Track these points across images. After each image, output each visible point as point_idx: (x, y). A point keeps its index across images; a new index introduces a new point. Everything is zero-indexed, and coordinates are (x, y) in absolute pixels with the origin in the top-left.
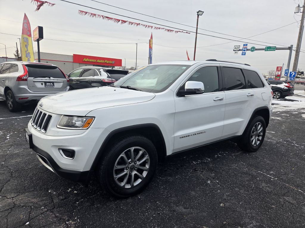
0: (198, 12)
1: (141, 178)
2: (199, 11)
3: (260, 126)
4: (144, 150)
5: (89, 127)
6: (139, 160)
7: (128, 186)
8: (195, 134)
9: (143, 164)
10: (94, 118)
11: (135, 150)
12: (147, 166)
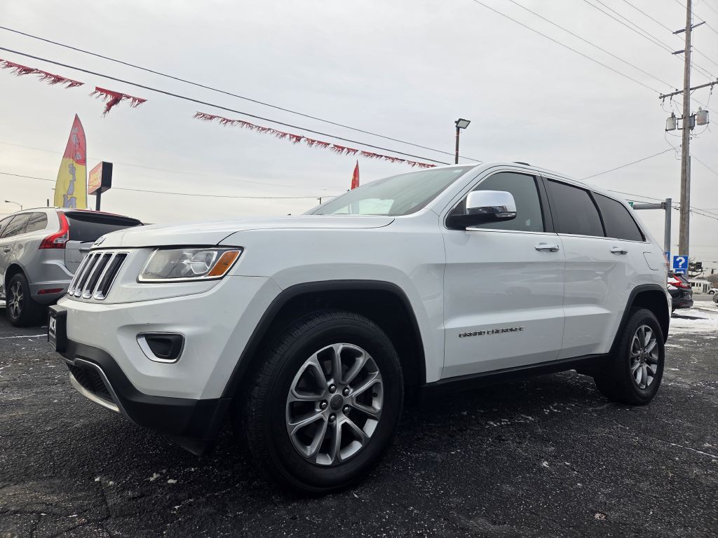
0: (457, 122)
1: (359, 439)
2: (460, 120)
3: (649, 335)
4: (369, 356)
5: (226, 275)
6: (355, 384)
7: (325, 461)
8: (497, 332)
9: (366, 398)
10: (240, 251)
11: (344, 352)
12: (377, 405)
